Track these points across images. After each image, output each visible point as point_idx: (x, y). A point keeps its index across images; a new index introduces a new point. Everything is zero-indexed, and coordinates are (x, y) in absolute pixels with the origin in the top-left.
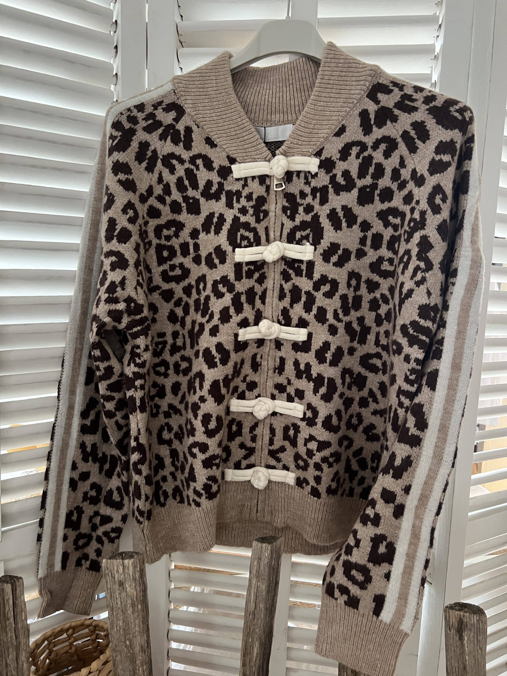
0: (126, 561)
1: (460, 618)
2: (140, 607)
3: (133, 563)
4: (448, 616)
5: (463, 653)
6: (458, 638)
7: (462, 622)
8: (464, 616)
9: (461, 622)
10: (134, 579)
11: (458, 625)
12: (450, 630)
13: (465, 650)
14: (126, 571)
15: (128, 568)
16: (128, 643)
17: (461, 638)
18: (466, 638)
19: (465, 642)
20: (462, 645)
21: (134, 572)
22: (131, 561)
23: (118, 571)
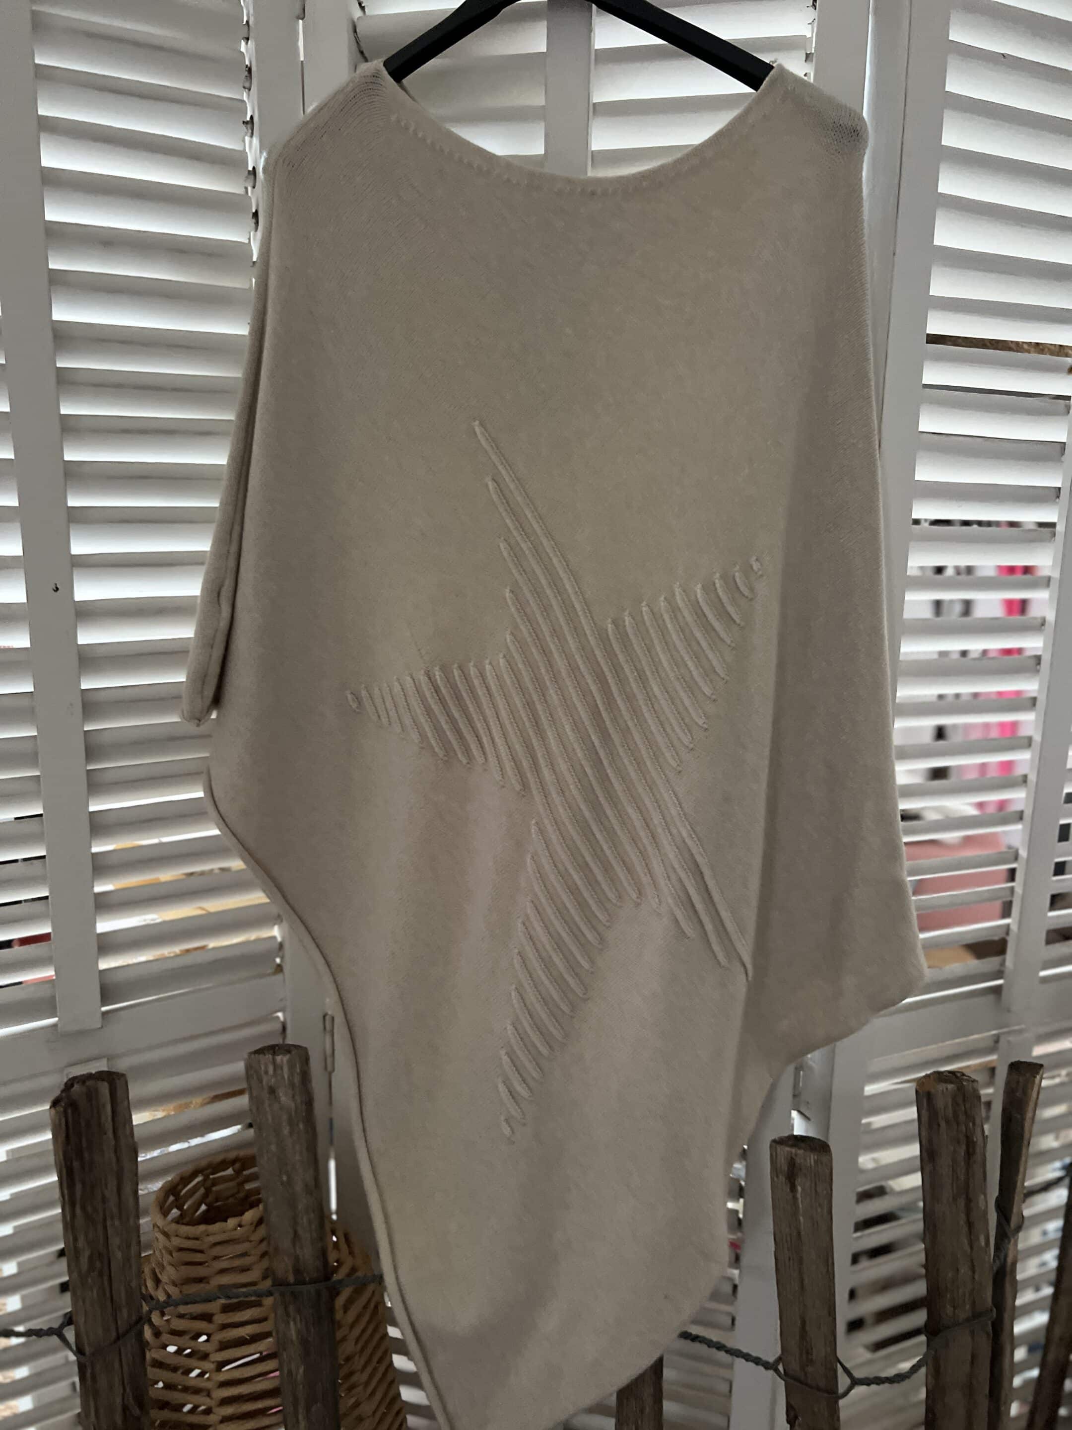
0: (279, 1058)
1: (792, 1158)
2: (301, 1126)
3: (289, 1061)
4: (774, 1154)
5: (795, 1214)
6: (789, 1190)
7: (794, 1164)
8: (796, 1155)
9: (792, 1163)
10: (292, 1085)
11: (788, 1168)
12: (777, 1177)
13: (799, 1207)
14: (279, 1072)
15: (282, 1069)
16: (285, 1178)
17: (793, 1188)
18: (799, 1189)
19: (799, 1195)
20: (795, 1198)
21: (291, 1074)
22: (286, 1058)
23: (266, 1072)
